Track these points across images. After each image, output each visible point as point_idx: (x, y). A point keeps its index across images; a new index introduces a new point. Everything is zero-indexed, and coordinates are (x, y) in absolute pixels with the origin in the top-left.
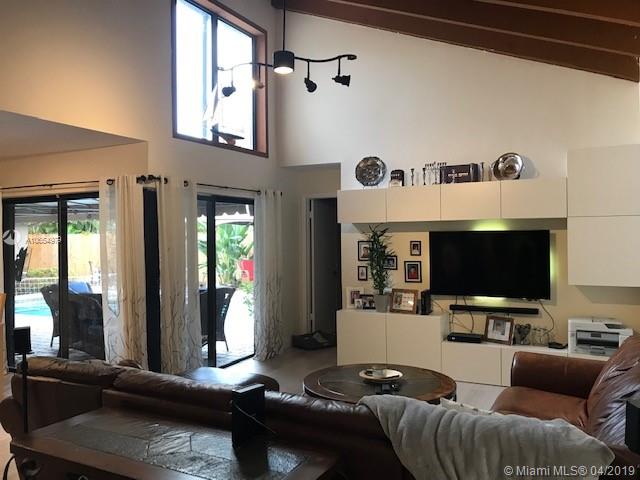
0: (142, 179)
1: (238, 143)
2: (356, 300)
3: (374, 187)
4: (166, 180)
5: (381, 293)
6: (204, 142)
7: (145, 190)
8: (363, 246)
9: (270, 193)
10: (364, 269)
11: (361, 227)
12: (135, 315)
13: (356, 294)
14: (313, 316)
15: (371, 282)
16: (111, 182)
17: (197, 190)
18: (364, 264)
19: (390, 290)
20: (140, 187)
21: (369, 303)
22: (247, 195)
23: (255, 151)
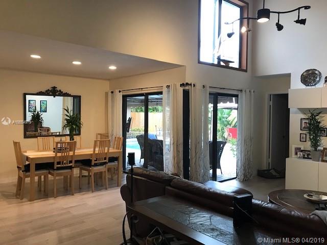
0: (182, 85)
1: (231, 65)
2: (298, 153)
3: (313, 87)
4: (194, 85)
5: (316, 150)
6: (213, 65)
7: (184, 90)
8: (304, 121)
9: (248, 91)
10: (304, 135)
11: (303, 110)
12: (178, 151)
13: (298, 150)
14: (270, 160)
15: (309, 143)
16: (168, 87)
17: (209, 90)
18: (304, 132)
19: (322, 148)
20: (182, 89)
21: (307, 155)
22: (235, 93)
23: (240, 69)
